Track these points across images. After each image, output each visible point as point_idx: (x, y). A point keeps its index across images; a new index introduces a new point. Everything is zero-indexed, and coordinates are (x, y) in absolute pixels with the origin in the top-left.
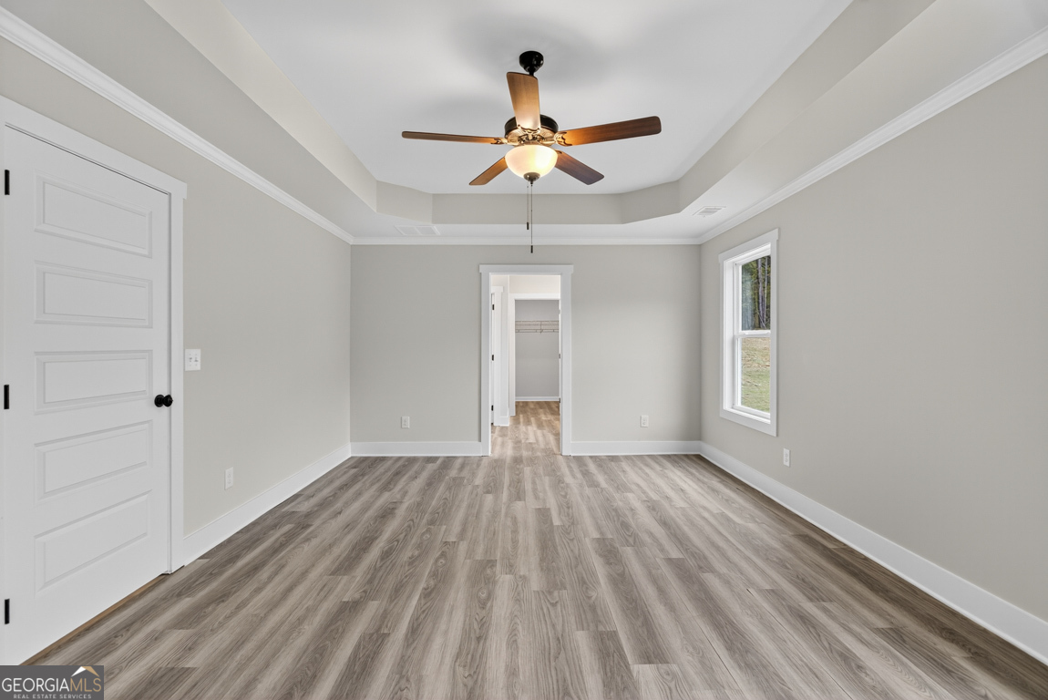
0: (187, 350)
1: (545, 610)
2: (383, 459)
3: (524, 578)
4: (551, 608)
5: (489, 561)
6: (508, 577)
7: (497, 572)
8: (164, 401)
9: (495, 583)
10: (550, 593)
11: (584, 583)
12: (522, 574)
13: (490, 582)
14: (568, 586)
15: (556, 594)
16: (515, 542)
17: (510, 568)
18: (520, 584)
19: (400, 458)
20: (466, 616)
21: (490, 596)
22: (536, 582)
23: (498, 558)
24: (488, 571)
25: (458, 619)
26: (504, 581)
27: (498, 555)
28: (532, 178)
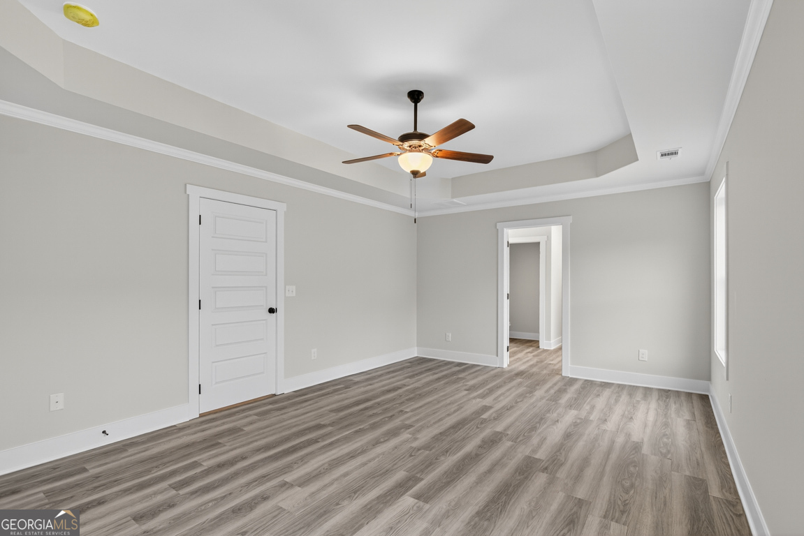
0: (287, 287)
2: (434, 360)
8: (272, 311)
16: (440, 420)
19: (444, 361)
28: (415, 174)
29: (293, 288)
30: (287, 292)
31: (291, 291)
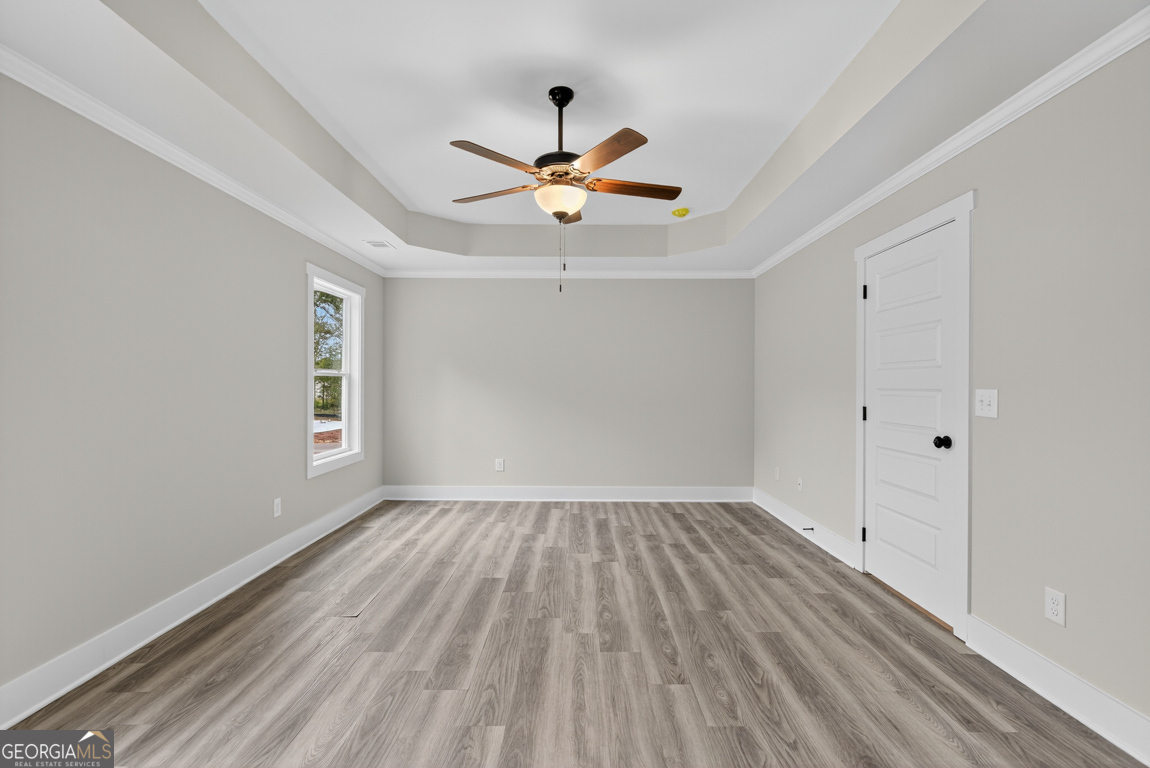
0: (979, 393)
1: (552, 604)
3: (568, 629)
4: (548, 606)
5: (610, 649)
6: (585, 630)
7: (597, 635)
8: (944, 442)
9: (598, 625)
10: (544, 616)
11: (507, 625)
12: (570, 635)
13: (603, 627)
14: (526, 621)
15: (539, 616)
16: (578, 682)
17: (583, 641)
18: (573, 624)
20: (616, 601)
21: (601, 615)
22: (557, 626)
23: (600, 654)
24: (607, 637)
25: (622, 600)
26: (588, 627)
27: (600, 658)
28: (561, 216)
29: (992, 395)
30: (978, 405)
31: (988, 403)
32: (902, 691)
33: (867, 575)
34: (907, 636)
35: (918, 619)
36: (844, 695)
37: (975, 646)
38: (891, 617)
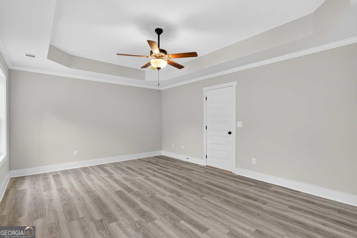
28: (159, 68)
29: (241, 123)
30: (238, 125)
31: (240, 124)
32: (237, 184)
33: (207, 166)
34: (227, 175)
35: (225, 172)
36: (232, 188)
37: (237, 174)
38: (220, 173)
